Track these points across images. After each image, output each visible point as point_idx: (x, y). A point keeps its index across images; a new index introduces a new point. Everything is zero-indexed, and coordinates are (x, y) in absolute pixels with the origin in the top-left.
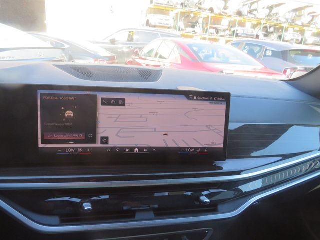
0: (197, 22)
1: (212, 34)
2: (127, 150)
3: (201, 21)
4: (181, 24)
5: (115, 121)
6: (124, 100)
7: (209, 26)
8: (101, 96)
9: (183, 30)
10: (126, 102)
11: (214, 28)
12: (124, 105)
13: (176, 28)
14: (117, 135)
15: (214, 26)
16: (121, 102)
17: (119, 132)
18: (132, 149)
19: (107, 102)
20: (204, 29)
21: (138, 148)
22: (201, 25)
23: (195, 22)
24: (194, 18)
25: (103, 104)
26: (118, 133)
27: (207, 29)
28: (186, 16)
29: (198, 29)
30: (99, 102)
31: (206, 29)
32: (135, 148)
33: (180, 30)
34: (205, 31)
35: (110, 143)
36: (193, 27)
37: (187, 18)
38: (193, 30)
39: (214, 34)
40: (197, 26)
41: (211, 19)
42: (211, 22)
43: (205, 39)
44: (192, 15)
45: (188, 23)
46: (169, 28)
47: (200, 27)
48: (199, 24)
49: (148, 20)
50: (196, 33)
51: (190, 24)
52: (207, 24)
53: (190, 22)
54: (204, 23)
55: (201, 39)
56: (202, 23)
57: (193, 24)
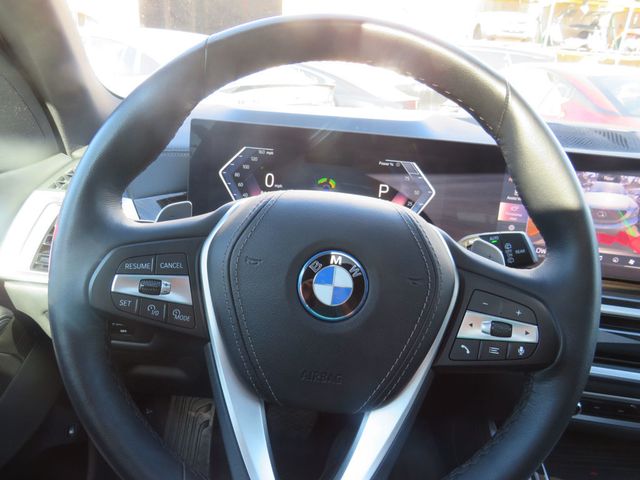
0: (595, 24)
1: (630, 50)
2: (632, 262)
3: (604, 22)
4: (555, 30)
7: (627, 30)
9: (556, 43)
11: (638, 36)
13: (540, 40)
20: (610, 39)
22: (604, 31)
23: (589, 24)
24: (590, 13)
27: (619, 41)
28: (568, 11)
29: (596, 40)
31: (616, 38)
33: (549, 44)
34: (614, 42)
36: (584, 35)
37: (569, 15)
38: (582, 42)
39: (635, 50)
40: (592, 33)
41: (634, 16)
42: (632, 20)
43: (612, 62)
44: (585, 9)
45: (572, 26)
46: (524, 40)
47: (600, 34)
48: (599, 28)
49: (478, 26)
50: (589, 50)
51: (576, 29)
52: (621, 27)
53: (576, 26)
54: (613, 26)
55: (600, 62)
56: (608, 25)
57: (583, 29)
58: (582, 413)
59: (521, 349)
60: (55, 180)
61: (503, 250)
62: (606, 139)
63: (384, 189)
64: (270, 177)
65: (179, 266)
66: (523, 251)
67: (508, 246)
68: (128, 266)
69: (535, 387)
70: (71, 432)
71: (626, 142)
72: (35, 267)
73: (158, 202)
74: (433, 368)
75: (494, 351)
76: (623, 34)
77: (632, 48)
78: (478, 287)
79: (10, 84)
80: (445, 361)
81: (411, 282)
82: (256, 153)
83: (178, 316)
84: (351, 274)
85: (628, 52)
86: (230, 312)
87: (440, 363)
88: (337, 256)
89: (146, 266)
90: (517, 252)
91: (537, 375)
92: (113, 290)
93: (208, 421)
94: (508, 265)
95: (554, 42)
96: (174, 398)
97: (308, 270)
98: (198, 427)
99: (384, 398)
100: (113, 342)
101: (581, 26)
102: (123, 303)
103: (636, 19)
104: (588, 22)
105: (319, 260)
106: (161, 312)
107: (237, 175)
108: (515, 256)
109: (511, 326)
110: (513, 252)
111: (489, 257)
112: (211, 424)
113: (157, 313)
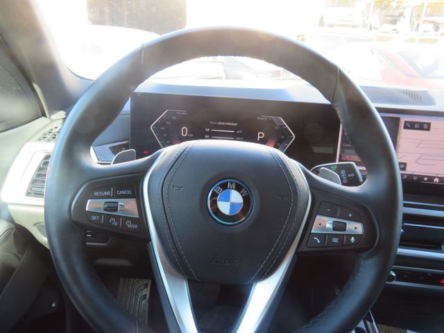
0: (401, 15)
1: (426, 32)
2: (426, 179)
3: (407, 13)
4: (374, 19)
5: (417, 147)
6: (429, 125)
7: (423, 18)
8: (404, 119)
9: (375, 28)
10: (432, 126)
11: (431, 22)
12: (428, 129)
13: (364, 26)
14: (416, 162)
15: (431, 19)
16: (426, 126)
17: (420, 158)
18: (431, 178)
19: (411, 126)
20: (412, 26)
21: (438, 178)
22: (408, 19)
23: (397, 14)
24: (397, 7)
25: (406, 127)
26: (418, 159)
27: (418, 25)
28: (383, 6)
29: (403, 25)
30: (402, 125)
31: (416, 24)
32: (435, 177)
33: (371, 29)
34: (415, 27)
35: (408, 168)
36: (394, 22)
37: (384, 9)
38: (393, 27)
39: (429, 31)
40: (400, 21)
41: (427, 8)
42: (426, 11)
43: (413, 40)
44: (394, 4)
45: (386, 16)
46: (353, 27)
47: (405, 21)
48: (404, 17)
49: (322, 18)
50: (398, 33)
51: (389, 18)
52: (419, 16)
53: (389, 16)
54: (414, 14)
55: (406, 41)
56: (410, 15)
57: (393, 18)
58: (396, 280)
59: (353, 239)
60: (40, 135)
61: (340, 174)
62: (408, 96)
63: (261, 135)
64: (185, 129)
65: (129, 192)
66: (353, 175)
67: (343, 172)
68: (96, 194)
69: (362, 262)
70: (53, 305)
71: (421, 98)
72: (28, 194)
73: (110, 148)
74: (296, 253)
75: (335, 240)
76: (421, 21)
77: (427, 30)
78: (324, 200)
79: (10, 73)
80: (304, 248)
81: (280, 198)
82: (175, 114)
83: (129, 225)
84: (241, 194)
85: (424, 33)
86: (164, 221)
87: (301, 249)
88: (232, 183)
89: (108, 193)
90: (349, 176)
91: (364, 255)
92: (87, 209)
93: (146, 295)
94: (343, 184)
95: (374, 27)
96: (122, 280)
97: (214, 192)
98: (139, 299)
99: (265, 274)
100: (87, 243)
101: (392, 16)
102: (94, 218)
103: (429, 10)
104: (396, 13)
105: (220, 186)
106: (119, 223)
107: (162, 128)
108: (348, 178)
109: (346, 224)
110: (347, 176)
111: (331, 180)
112: (148, 297)
113: (116, 224)
